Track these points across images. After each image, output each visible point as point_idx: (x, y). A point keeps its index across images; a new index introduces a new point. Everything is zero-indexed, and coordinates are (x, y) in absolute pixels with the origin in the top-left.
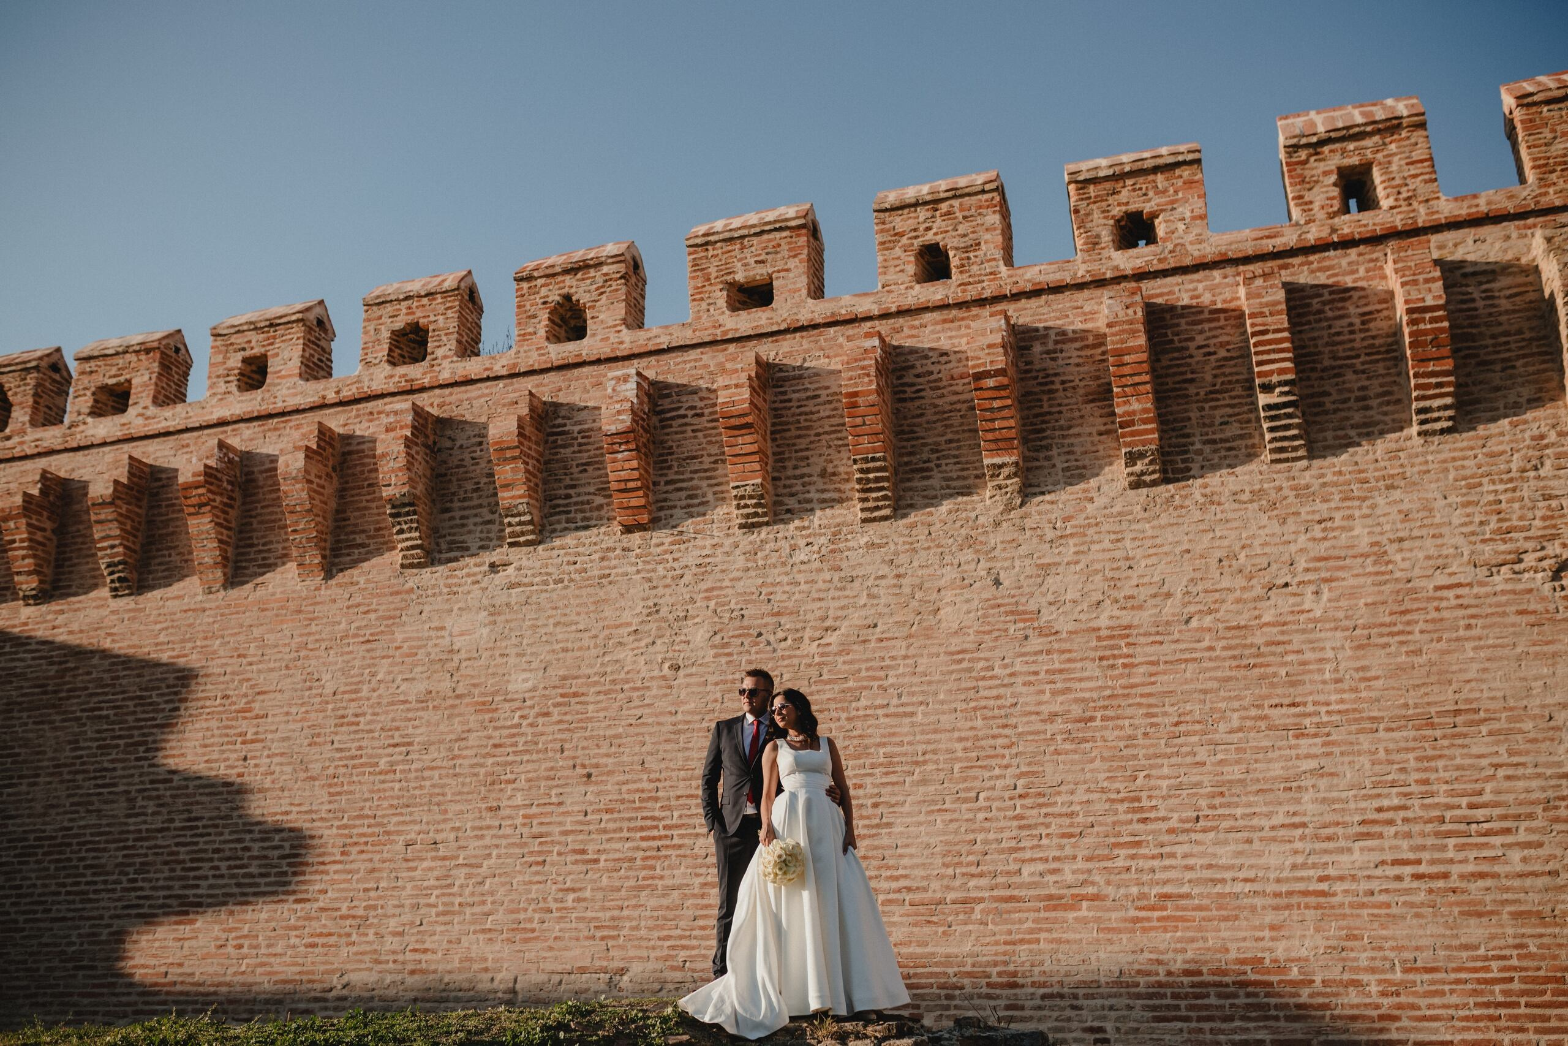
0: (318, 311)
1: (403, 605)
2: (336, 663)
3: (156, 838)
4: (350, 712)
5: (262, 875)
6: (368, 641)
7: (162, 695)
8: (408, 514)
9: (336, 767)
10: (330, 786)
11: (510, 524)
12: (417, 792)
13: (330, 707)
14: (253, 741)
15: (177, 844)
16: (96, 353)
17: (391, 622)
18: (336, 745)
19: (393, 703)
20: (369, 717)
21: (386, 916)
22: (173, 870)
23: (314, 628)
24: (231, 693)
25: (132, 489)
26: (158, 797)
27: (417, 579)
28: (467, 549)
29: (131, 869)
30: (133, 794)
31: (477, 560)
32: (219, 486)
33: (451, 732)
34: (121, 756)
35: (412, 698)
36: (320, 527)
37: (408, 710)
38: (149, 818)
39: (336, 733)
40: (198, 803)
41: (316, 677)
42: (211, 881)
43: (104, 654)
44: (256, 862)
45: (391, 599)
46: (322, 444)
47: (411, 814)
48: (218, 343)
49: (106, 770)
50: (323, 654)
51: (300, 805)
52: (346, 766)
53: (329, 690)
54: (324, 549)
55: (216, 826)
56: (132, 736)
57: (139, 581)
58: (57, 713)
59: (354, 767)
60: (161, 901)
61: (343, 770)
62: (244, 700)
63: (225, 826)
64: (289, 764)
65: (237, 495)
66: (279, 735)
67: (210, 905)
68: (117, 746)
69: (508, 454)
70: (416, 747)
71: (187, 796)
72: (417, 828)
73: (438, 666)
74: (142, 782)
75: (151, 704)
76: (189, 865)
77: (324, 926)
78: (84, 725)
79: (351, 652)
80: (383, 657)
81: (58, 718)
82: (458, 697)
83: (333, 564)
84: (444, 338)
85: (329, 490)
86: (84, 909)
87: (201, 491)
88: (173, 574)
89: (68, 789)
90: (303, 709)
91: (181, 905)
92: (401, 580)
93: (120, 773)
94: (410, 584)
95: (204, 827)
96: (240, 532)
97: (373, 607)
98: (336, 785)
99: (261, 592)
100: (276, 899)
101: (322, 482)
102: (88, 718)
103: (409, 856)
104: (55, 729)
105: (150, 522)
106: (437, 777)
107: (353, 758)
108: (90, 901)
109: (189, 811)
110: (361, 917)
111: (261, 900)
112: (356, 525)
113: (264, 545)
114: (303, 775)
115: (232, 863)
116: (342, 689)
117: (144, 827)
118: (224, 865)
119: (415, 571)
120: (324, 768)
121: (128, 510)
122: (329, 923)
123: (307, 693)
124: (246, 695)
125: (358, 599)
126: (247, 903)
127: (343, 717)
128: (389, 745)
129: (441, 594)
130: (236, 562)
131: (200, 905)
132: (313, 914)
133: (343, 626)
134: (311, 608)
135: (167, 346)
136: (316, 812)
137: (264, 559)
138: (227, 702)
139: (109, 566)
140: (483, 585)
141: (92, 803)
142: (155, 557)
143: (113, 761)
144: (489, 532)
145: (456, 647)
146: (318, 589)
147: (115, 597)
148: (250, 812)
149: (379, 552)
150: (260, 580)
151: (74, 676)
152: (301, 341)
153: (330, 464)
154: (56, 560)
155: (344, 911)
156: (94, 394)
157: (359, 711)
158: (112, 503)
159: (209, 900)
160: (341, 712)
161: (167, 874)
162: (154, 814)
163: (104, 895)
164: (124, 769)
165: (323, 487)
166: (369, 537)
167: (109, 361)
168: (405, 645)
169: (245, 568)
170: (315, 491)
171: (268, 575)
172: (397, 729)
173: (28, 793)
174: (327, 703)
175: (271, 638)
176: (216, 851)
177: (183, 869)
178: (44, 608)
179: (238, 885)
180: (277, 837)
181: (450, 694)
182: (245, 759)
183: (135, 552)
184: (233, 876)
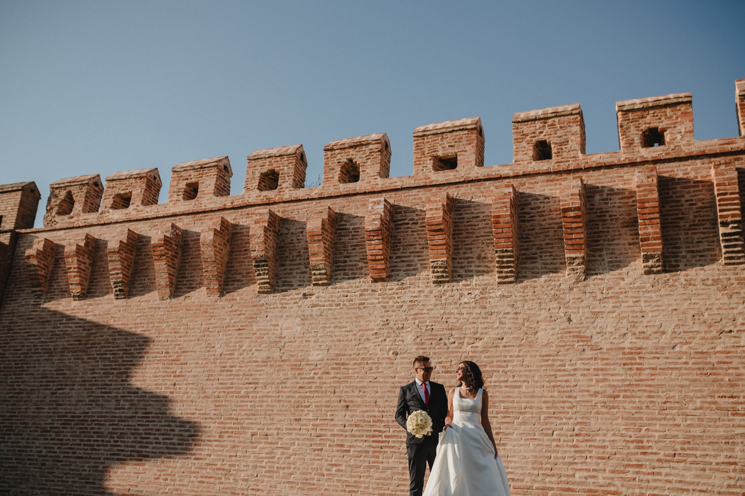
0: (225, 161)
1: (258, 312)
2: (223, 339)
3: (129, 421)
4: (228, 365)
5: (179, 444)
6: (240, 329)
7: (136, 349)
8: (263, 266)
9: (219, 392)
10: (216, 401)
11: (315, 274)
12: (259, 408)
13: (218, 361)
14: (179, 376)
15: (139, 425)
16: (116, 178)
17: (251, 320)
18: (220, 381)
19: (250, 362)
20: (237, 368)
21: (240, 470)
22: (136, 438)
23: (213, 321)
24: (170, 351)
25: (128, 246)
26: (131, 401)
27: (266, 299)
28: (292, 285)
29: (115, 436)
30: (119, 398)
31: (297, 291)
32: (171, 247)
33: (278, 379)
34: (114, 378)
35: (260, 360)
36: (219, 270)
37: (257, 366)
38: (126, 411)
39: (221, 375)
40: (150, 405)
41: (212, 345)
42: (154, 445)
43: (110, 328)
44: (176, 437)
45: (252, 309)
46: (223, 228)
47: (255, 419)
48: (175, 176)
49: (107, 385)
50: (217, 334)
51: (200, 410)
52: (224, 392)
53: (218, 353)
54: (221, 281)
55: (158, 417)
56: (120, 369)
57: (129, 292)
58: (86, 355)
59: (228, 393)
60: (129, 453)
61: (222, 394)
62: (176, 355)
63: (162, 418)
64: (196, 389)
65: (179, 251)
66: (192, 374)
67: (152, 457)
68: (113, 373)
69: (316, 238)
70: (260, 385)
71: (145, 401)
72: (258, 426)
73: (274, 344)
74: (124, 393)
75: (130, 354)
76: (144, 436)
77: (208, 473)
78: (98, 362)
79: (230, 334)
80: (246, 338)
81: (86, 357)
82: (283, 361)
83: (224, 289)
84: (287, 178)
85: (225, 252)
86: (92, 454)
87: (162, 248)
88: (145, 289)
89: (88, 393)
90: (205, 362)
91: (139, 456)
92: (258, 299)
93: (113, 387)
94: (262, 302)
95: (152, 417)
96: (180, 270)
97: (243, 312)
98: (219, 401)
99: (188, 301)
100: (185, 457)
101: (221, 247)
102: (100, 358)
103: (253, 440)
104: (84, 362)
105: (136, 263)
106: (270, 401)
107: (228, 388)
108: (95, 450)
109: (146, 409)
110: (227, 470)
111: (178, 457)
112: (237, 270)
113: (191, 277)
114: (202, 395)
115: (165, 437)
116: (225, 353)
117: (123, 415)
118: (161, 437)
119: (265, 295)
120: (213, 392)
121: (126, 256)
122: (211, 471)
123: (207, 354)
124: (177, 353)
125: (236, 307)
126: (171, 458)
127: (224, 367)
128: (247, 383)
129: (277, 308)
130: (177, 285)
131: (147, 456)
132: (203, 466)
133: (227, 321)
134: (212, 311)
135: (150, 176)
136: (208, 414)
137: (190, 284)
138: (168, 355)
139: (115, 283)
140: (299, 304)
141: (99, 401)
142: (137, 280)
143: (110, 381)
144: (304, 278)
145: (283, 336)
146: (216, 301)
147: (117, 299)
148: (175, 412)
149: (247, 284)
150: (188, 295)
151: (95, 337)
152: (216, 176)
153: (226, 238)
154: (90, 279)
155: (219, 466)
156: (114, 198)
157: (233, 365)
158: (118, 252)
159: (153, 455)
160: (223, 365)
161: (133, 440)
162: (128, 409)
163: (101, 447)
164: (115, 385)
165: (222, 250)
166: (243, 277)
167: (122, 182)
168: (258, 333)
169: (181, 288)
170: (218, 252)
171: (192, 293)
172: (251, 375)
173: (69, 393)
174: (217, 359)
175: (191, 325)
176: (157, 430)
177: (141, 438)
178: (82, 302)
179: (167, 448)
180: (188, 426)
181: (279, 359)
182: (175, 385)
183: (128, 277)
184: (165, 443)
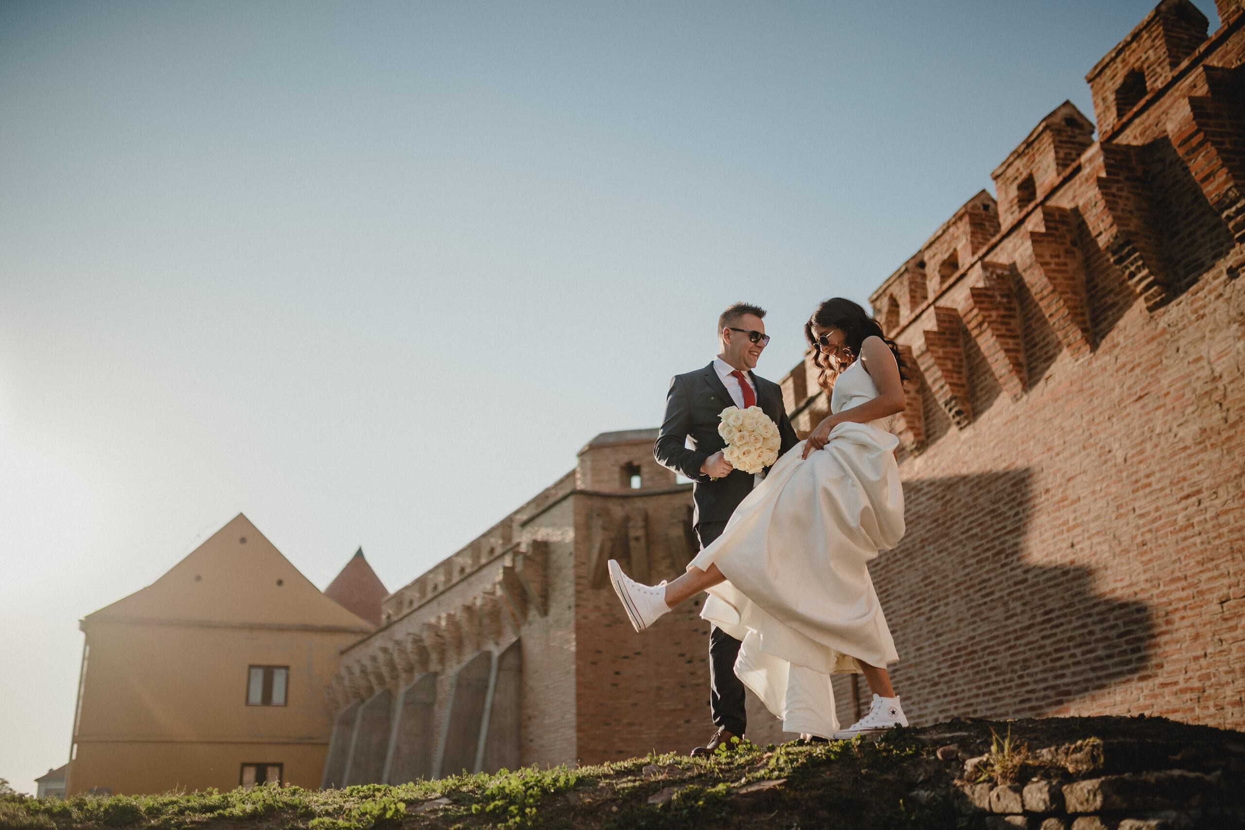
0: (1064, 111)
1: (1160, 349)
2: (1120, 430)
3: (1027, 635)
4: (1142, 474)
5: (1109, 657)
6: (1140, 398)
7: (1005, 504)
8: (1129, 254)
9: (1143, 534)
10: (1142, 554)
11: (1229, 218)
12: (1217, 542)
13: (1124, 475)
14: (1075, 527)
15: (1043, 638)
16: (933, 239)
17: (1153, 371)
18: (1138, 512)
19: (1173, 454)
20: (1158, 475)
21: (1222, 685)
22: (1044, 663)
23: (1096, 402)
24: (1050, 486)
25: (944, 333)
26: (1022, 597)
27: (1166, 318)
28: (1202, 265)
29: (1017, 667)
30: (1006, 598)
31: (1214, 272)
32: (992, 303)
33: (1234, 467)
34: (992, 566)
35: (1189, 442)
36: (1070, 303)
37: (1190, 456)
38: (1019, 618)
39: (1134, 500)
40: (1049, 596)
41: (1107, 449)
42: (1073, 669)
43: (964, 479)
44: (1101, 645)
45: (1149, 347)
46: (1052, 224)
47: (1217, 567)
48: (1000, 184)
49: (985, 581)
50: (1108, 424)
51: (1122, 580)
52: (1150, 531)
53: (1120, 460)
54: (1084, 322)
55: (1065, 615)
56: (994, 547)
57: (973, 409)
58: (949, 540)
59: (1157, 530)
60: (1042, 694)
61: (1148, 536)
62: (1061, 490)
63: (1071, 614)
64: (1105, 541)
65: (1016, 304)
66: (1092, 515)
67: (1078, 692)
68: (987, 558)
69: (1195, 142)
70: (1205, 494)
71: (1040, 591)
72: (1226, 581)
73: (1206, 401)
74: (1009, 586)
75: (1000, 514)
76: (1055, 656)
77: (1168, 702)
78: (965, 546)
79: (1128, 415)
80: (1157, 409)
81: (949, 544)
82: (1233, 426)
83: (1096, 334)
84: (1159, 70)
85: (1073, 265)
86: (995, 708)
87: (975, 311)
88: (993, 392)
89: (967, 603)
90: (1104, 485)
91: (1058, 695)
92: (1153, 324)
93: (994, 581)
94: (1162, 324)
95: (1058, 617)
96: (1026, 336)
97: (1137, 361)
98: (1146, 552)
99: (1052, 384)
100: (1124, 679)
101: (1062, 260)
102: (967, 538)
103: (1227, 614)
104: (949, 554)
105: (968, 356)
106: (1232, 521)
107: (1154, 521)
108: (998, 699)
109: (1044, 605)
110: (1198, 689)
111: (1113, 681)
112: (1104, 288)
113: (1043, 340)
114: (1118, 550)
115: (1084, 648)
116: (1130, 455)
117: (1018, 626)
118: (1078, 651)
119: (1162, 310)
120: (1133, 538)
121: (944, 352)
122: (1172, 699)
123: (1104, 467)
124: (1060, 485)
125: (1122, 359)
126: (1102, 687)
127: (1137, 481)
128: (1182, 499)
129: (1190, 323)
130: (1029, 364)
131: (1068, 693)
132: (1157, 691)
133: (1117, 391)
134: (1089, 384)
135: (974, 207)
136: (1136, 584)
137: (1046, 353)
138: (1049, 495)
139: (946, 405)
140: (1226, 296)
141: (981, 613)
142: (978, 385)
143: (987, 572)
144: (1218, 238)
145: (1217, 374)
146: (1090, 363)
147: (961, 429)
149: (1128, 305)
150: (1047, 374)
151: (952, 506)
152: (1052, 146)
153: (1068, 240)
154: (924, 414)
155: (1182, 685)
156: (939, 271)
157: (1148, 471)
158: (927, 350)
159: (1075, 688)
160: (1134, 478)
161: (1041, 668)
162: (1023, 612)
163: (1006, 693)
164: (996, 577)
165: (1065, 264)
166: (1117, 294)
168: (1172, 389)
169: (1035, 367)
170: (1054, 271)
171: (1053, 367)
172: (1184, 479)
173: (945, 613)
174: (1121, 471)
175: (1067, 424)
176: (1070, 639)
177: (1052, 661)
178: (924, 456)
179: (1093, 669)
180: (1111, 617)
181: (1224, 426)
182: (1072, 546)
183: (963, 386)
184: (1087, 661)
